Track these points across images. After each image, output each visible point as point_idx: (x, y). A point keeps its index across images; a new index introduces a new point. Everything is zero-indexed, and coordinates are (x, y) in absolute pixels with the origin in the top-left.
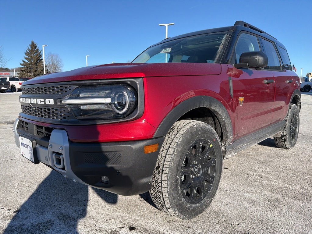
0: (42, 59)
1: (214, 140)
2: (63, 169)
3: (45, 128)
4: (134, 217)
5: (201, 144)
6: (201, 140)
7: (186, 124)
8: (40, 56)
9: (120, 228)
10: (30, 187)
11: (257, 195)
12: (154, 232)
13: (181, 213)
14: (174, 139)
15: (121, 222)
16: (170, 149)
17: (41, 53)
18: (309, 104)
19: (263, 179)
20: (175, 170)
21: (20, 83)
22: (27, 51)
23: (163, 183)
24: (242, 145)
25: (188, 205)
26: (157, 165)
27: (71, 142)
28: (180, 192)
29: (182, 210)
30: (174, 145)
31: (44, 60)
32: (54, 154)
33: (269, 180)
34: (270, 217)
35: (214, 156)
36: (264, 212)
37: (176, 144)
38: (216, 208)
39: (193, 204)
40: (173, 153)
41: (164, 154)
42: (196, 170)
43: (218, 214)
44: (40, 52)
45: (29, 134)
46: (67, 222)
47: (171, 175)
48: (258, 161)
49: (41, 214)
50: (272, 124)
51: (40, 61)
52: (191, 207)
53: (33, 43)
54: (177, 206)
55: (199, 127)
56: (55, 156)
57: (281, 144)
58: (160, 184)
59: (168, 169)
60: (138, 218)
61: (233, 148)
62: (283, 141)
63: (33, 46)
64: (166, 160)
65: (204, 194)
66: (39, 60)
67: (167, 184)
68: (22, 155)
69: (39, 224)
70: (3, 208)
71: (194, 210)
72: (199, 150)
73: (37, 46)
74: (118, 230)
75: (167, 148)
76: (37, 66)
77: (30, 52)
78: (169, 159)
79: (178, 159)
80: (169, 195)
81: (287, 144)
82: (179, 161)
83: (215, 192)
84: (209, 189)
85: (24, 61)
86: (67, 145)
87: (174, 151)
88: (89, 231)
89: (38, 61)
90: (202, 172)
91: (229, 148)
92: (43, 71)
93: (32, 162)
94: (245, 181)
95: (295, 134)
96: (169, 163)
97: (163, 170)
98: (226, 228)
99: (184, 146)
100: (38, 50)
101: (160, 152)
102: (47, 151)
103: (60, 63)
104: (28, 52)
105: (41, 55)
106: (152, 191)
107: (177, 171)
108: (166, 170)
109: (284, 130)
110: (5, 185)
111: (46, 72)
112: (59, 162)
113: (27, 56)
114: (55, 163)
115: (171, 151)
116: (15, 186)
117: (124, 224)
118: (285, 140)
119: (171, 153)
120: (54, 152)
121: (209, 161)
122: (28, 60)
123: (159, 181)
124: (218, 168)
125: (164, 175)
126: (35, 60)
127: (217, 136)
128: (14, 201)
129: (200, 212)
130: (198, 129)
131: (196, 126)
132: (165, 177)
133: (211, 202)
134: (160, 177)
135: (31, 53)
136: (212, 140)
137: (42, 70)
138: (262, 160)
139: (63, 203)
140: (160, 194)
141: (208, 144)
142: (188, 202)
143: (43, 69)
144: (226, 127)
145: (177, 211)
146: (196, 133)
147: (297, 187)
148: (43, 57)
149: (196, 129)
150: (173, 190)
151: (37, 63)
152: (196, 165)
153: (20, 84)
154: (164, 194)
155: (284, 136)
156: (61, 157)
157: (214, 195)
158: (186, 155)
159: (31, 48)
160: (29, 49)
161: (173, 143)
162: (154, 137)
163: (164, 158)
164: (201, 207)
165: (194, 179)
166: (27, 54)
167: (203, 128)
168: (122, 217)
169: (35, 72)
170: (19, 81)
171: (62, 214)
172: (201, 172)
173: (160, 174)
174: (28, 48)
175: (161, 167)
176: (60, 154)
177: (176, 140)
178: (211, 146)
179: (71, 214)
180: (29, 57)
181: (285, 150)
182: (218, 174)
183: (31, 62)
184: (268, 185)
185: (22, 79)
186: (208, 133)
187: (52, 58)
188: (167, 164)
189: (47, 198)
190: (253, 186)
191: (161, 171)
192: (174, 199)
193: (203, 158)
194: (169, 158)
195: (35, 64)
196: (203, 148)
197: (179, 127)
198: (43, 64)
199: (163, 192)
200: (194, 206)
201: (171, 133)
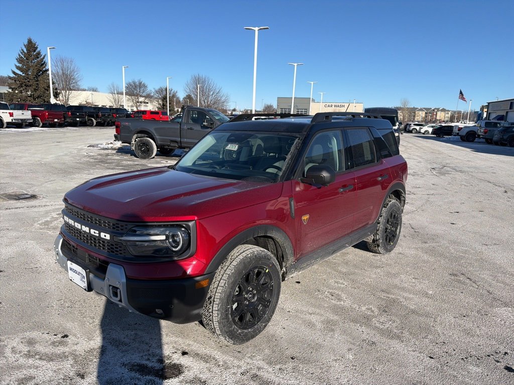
0: (48, 70)
1: (271, 265)
2: (120, 301)
3: (99, 259)
4: (188, 342)
5: (256, 271)
6: (256, 268)
7: (241, 253)
8: (43, 64)
9: (173, 353)
10: (71, 308)
11: (319, 317)
12: (205, 356)
13: (231, 339)
14: (226, 270)
15: (174, 347)
16: (222, 281)
17: (44, 60)
18: (458, 169)
19: (333, 298)
20: (225, 301)
21: (10, 113)
22: (20, 55)
23: (214, 312)
24: (309, 262)
25: (240, 331)
26: (208, 296)
27: (128, 278)
28: (231, 319)
29: (232, 335)
30: (225, 277)
31: (50, 72)
32: (111, 287)
33: (340, 300)
34: (320, 341)
35: (271, 280)
36: (316, 336)
37: (227, 276)
38: (271, 332)
39: (245, 329)
40: (225, 285)
41: (216, 286)
42: (250, 296)
43: (271, 338)
44: (44, 58)
45: (79, 260)
46: (120, 348)
47: (222, 305)
48: (340, 272)
49: (91, 340)
50: (353, 231)
51: (43, 73)
52: (242, 333)
53: (30, 42)
54: (227, 333)
55: (253, 256)
56: (112, 289)
57: (374, 249)
58: (211, 313)
59: (218, 300)
60: (191, 343)
61: (295, 267)
62: (375, 247)
63: (31, 46)
64: (217, 291)
65: (258, 318)
66: (41, 70)
67: (218, 313)
68: (71, 280)
69: (91, 349)
70: (48, 333)
71: (246, 335)
72: (253, 277)
73: (37, 48)
74: (170, 355)
75: (219, 279)
76: (37, 82)
77: (25, 57)
78: (220, 291)
79: (229, 290)
80: (219, 323)
81: (381, 249)
82: (230, 292)
83: (271, 316)
84: (264, 313)
85: (14, 73)
86: (124, 280)
87: (225, 283)
88: (143, 356)
89: (39, 72)
90: (258, 297)
91: (291, 268)
92: (48, 90)
93: (85, 290)
94: (313, 300)
95: (394, 236)
96: (220, 294)
97: (214, 301)
98: (274, 352)
99: (235, 277)
100: (39, 53)
101: (213, 283)
102: (103, 282)
103: (76, 73)
104: (22, 57)
105: (44, 62)
106: (204, 319)
107: (228, 301)
108: (217, 301)
109: (377, 234)
110: (40, 304)
111: (53, 92)
112: (115, 294)
113: (20, 63)
114: (112, 295)
115: (222, 283)
116: (53, 307)
117: (177, 349)
118: (378, 246)
119: (223, 285)
120: (110, 285)
121: (265, 286)
122: (22, 71)
123: (210, 311)
124: (275, 292)
125: (215, 306)
126: (35, 71)
127: (275, 261)
128: (58, 325)
129: (253, 337)
130: (252, 259)
131: (249, 255)
132: (216, 307)
133: (265, 326)
134: (211, 307)
135: (27, 59)
136: (268, 266)
137: (46, 88)
138: (345, 270)
139: (113, 327)
140: (211, 322)
141: (264, 270)
142: (240, 328)
143: (49, 87)
144: (285, 249)
145: (228, 337)
146: (249, 263)
147: (364, 308)
148: (49, 66)
149: (250, 259)
150: (223, 319)
151: (37, 76)
152: (250, 291)
153: (11, 115)
154: (214, 323)
155: (377, 240)
156: (118, 291)
157: (270, 319)
158: (239, 284)
159: (27, 50)
160: (23, 52)
161: (225, 275)
162: (205, 273)
163: (216, 289)
164: (254, 331)
165: (247, 306)
166: (20, 60)
167: (257, 256)
168: (175, 342)
169: (34, 92)
170: (8, 109)
171: (114, 339)
172: (256, 298)
173: (212, 305)
174: (23, 50)
175: (213, 298)
176: (117, 288)
177: (228, 272)
178: (267, 271)
179: (123, 340)
180: (23, 65)
181: (378, 257)
182: (275, 298)
183: (28, 74)
184: (335, 305)
185: (13, 106)
186: (263, 259)
187: (63, 65)
188: (218, 295)
189: (94, 322)
190: (319, 307)
191: (212, 301)
192: (224, 327)
193: (258, 284)
194: (220, 289)
195: (34, 78)
196: (259, 274)
197: (233, 257)
198: (49, 79)
199: (214, 320)
200: (246, 331)
201: (224, 263)
